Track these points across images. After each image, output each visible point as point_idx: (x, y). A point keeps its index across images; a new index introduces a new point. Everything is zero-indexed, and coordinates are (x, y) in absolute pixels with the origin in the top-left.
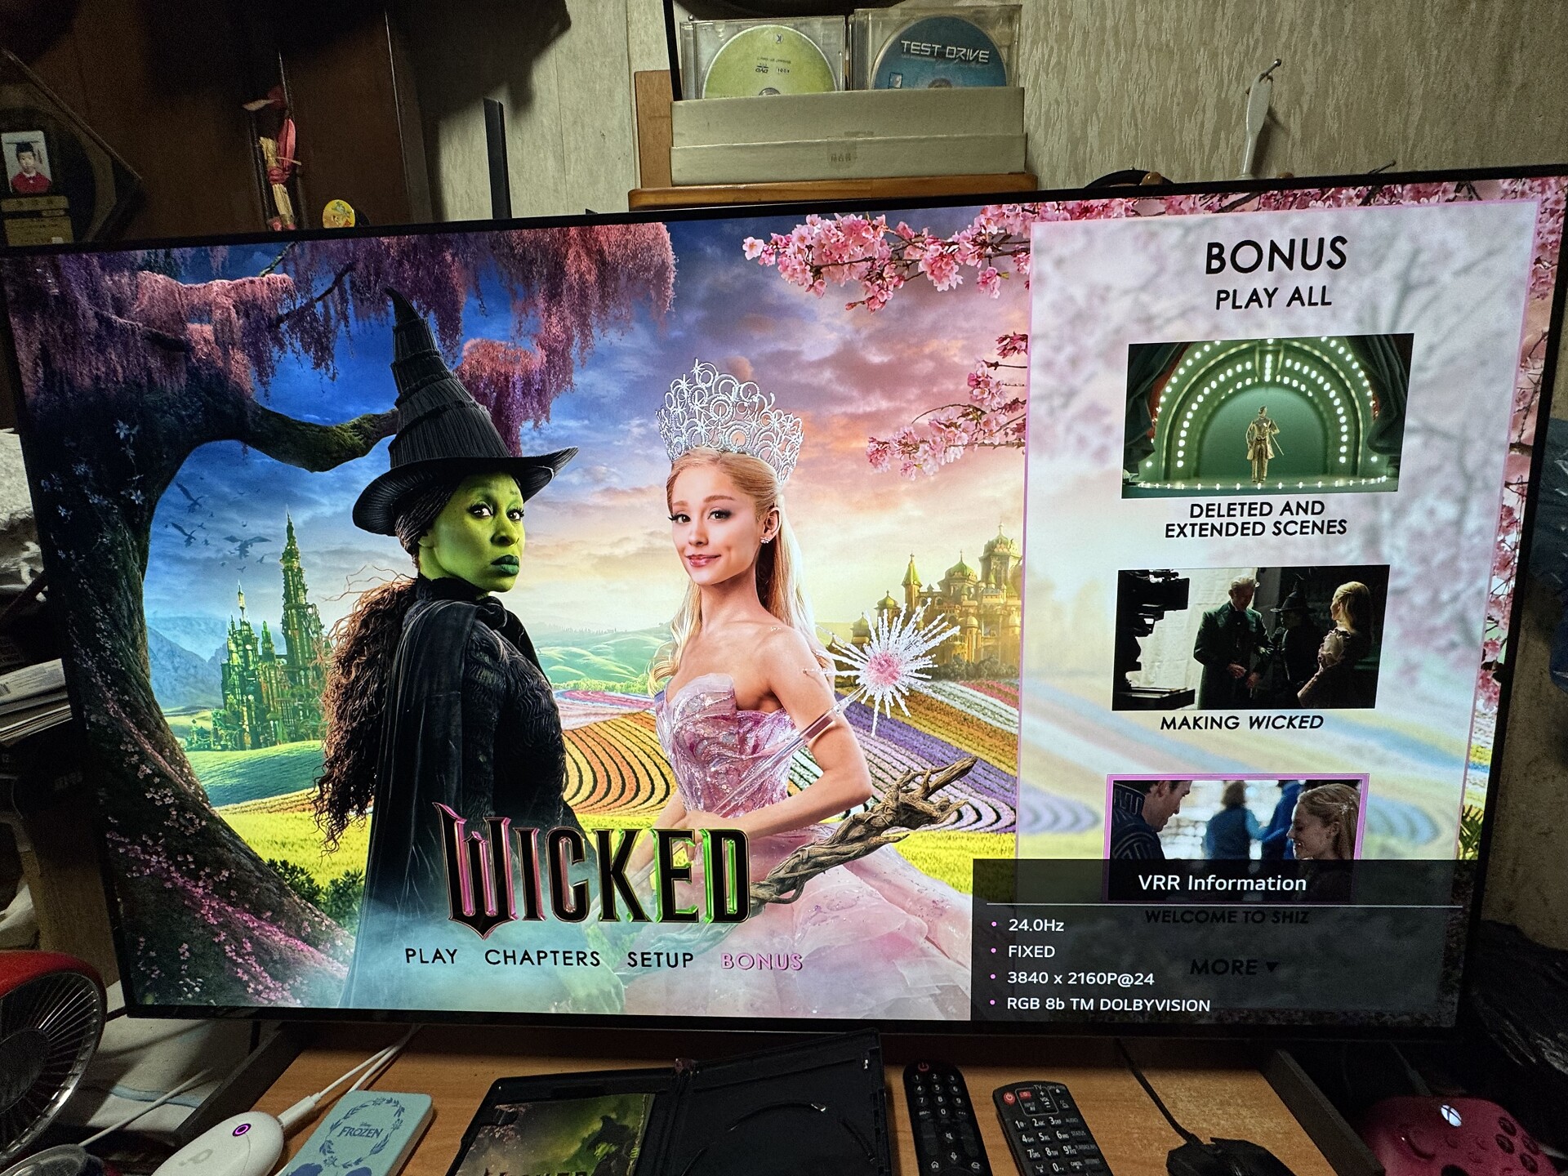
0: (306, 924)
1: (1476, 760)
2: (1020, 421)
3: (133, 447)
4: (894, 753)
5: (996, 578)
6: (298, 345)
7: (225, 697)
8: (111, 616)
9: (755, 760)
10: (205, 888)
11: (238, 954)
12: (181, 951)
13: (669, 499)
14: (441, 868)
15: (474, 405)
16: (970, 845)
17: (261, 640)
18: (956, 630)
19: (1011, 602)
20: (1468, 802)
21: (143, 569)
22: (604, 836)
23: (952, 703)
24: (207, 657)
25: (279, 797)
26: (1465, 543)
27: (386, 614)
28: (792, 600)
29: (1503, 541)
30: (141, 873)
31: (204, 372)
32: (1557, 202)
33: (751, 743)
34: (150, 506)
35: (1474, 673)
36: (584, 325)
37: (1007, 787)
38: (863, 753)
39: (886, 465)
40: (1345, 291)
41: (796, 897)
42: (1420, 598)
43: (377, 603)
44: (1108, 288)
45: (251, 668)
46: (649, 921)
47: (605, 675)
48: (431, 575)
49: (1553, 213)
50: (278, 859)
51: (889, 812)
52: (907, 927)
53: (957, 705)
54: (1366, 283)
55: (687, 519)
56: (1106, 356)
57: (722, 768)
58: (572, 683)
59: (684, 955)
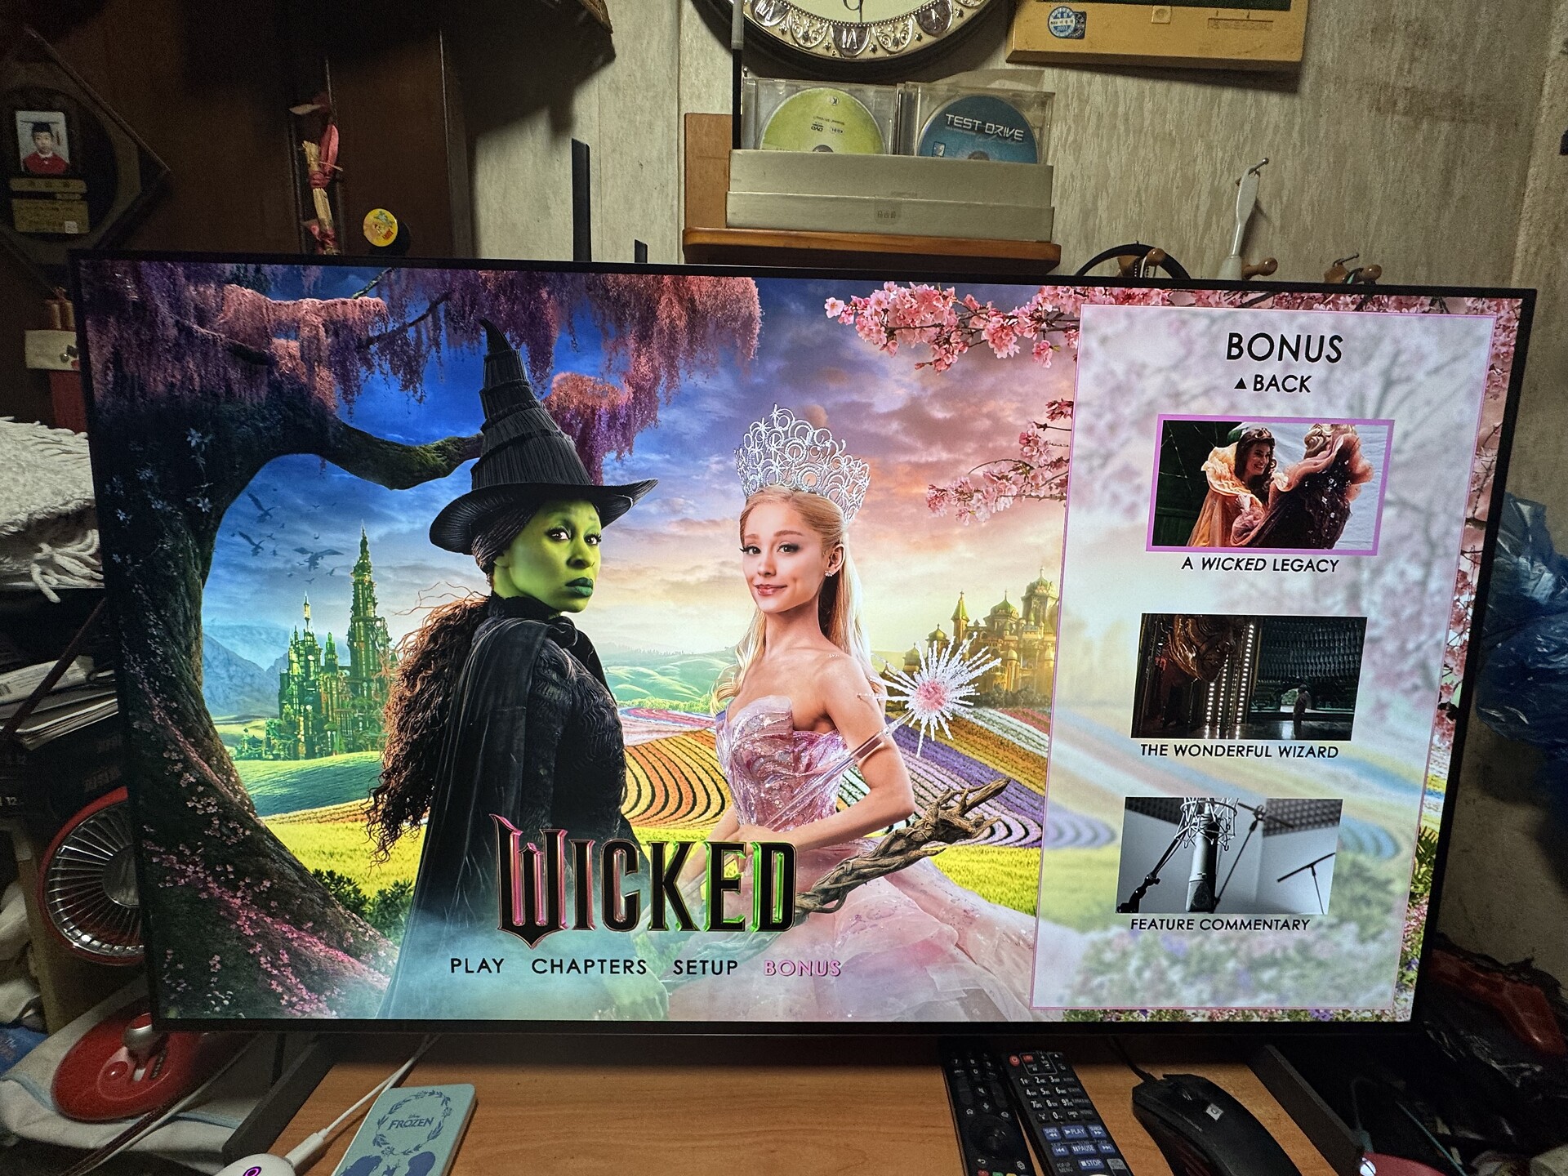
0: (349, 934)
1: (1431, 787)
2: (1063, 477)
3: (203, 455)
4: (936, 774)
5: (1035, 616)
6: (387, 367)
7: (282, 706)
8: (164, 622)
9: (808, 777)
10: (243, 898)
11: (273, 966)
12: (211, 963)
13: (742, 532)
14: (493, 880)
15: (560, 434)
16: (1000, 858)
17: (324, 651)
18: (998, 662)
19: (1048, 638)
20: (1424, 824)
21: (204, 576)
22: (658, 848)
23: (991, 728)
24: (265, 667)
25: (331, 807)
26: (1428, 601)
27: (457, 630)
28: (851, 630)
29: (1458, 600)
30: (175, 883)
31: (287, 387)
32: (1509, 320)
33: (805, 761)
34: (217, 515)
35: (1431, 712)
36: (672, 366)
37: (1035, 806)
38: (908, 772)
39: (943, 510)
40: (1340, 382)
41: (838, 907)
42: (1391, 646)
43: (448, 618)
44: (1144, 366)
45: (312, 678)
46: (697, 930)
47: (670, 694)
48: (504, 593)
49: (1505, 328)
50: (324, 869)
51: (929, 827)
52: (940, 933)
53: (995, 730)
54: (1357, 377)
55: (757, 551)
56: (1140, 424)
57: (776, 784)
58: (637, 701)
59: (729, 962)
